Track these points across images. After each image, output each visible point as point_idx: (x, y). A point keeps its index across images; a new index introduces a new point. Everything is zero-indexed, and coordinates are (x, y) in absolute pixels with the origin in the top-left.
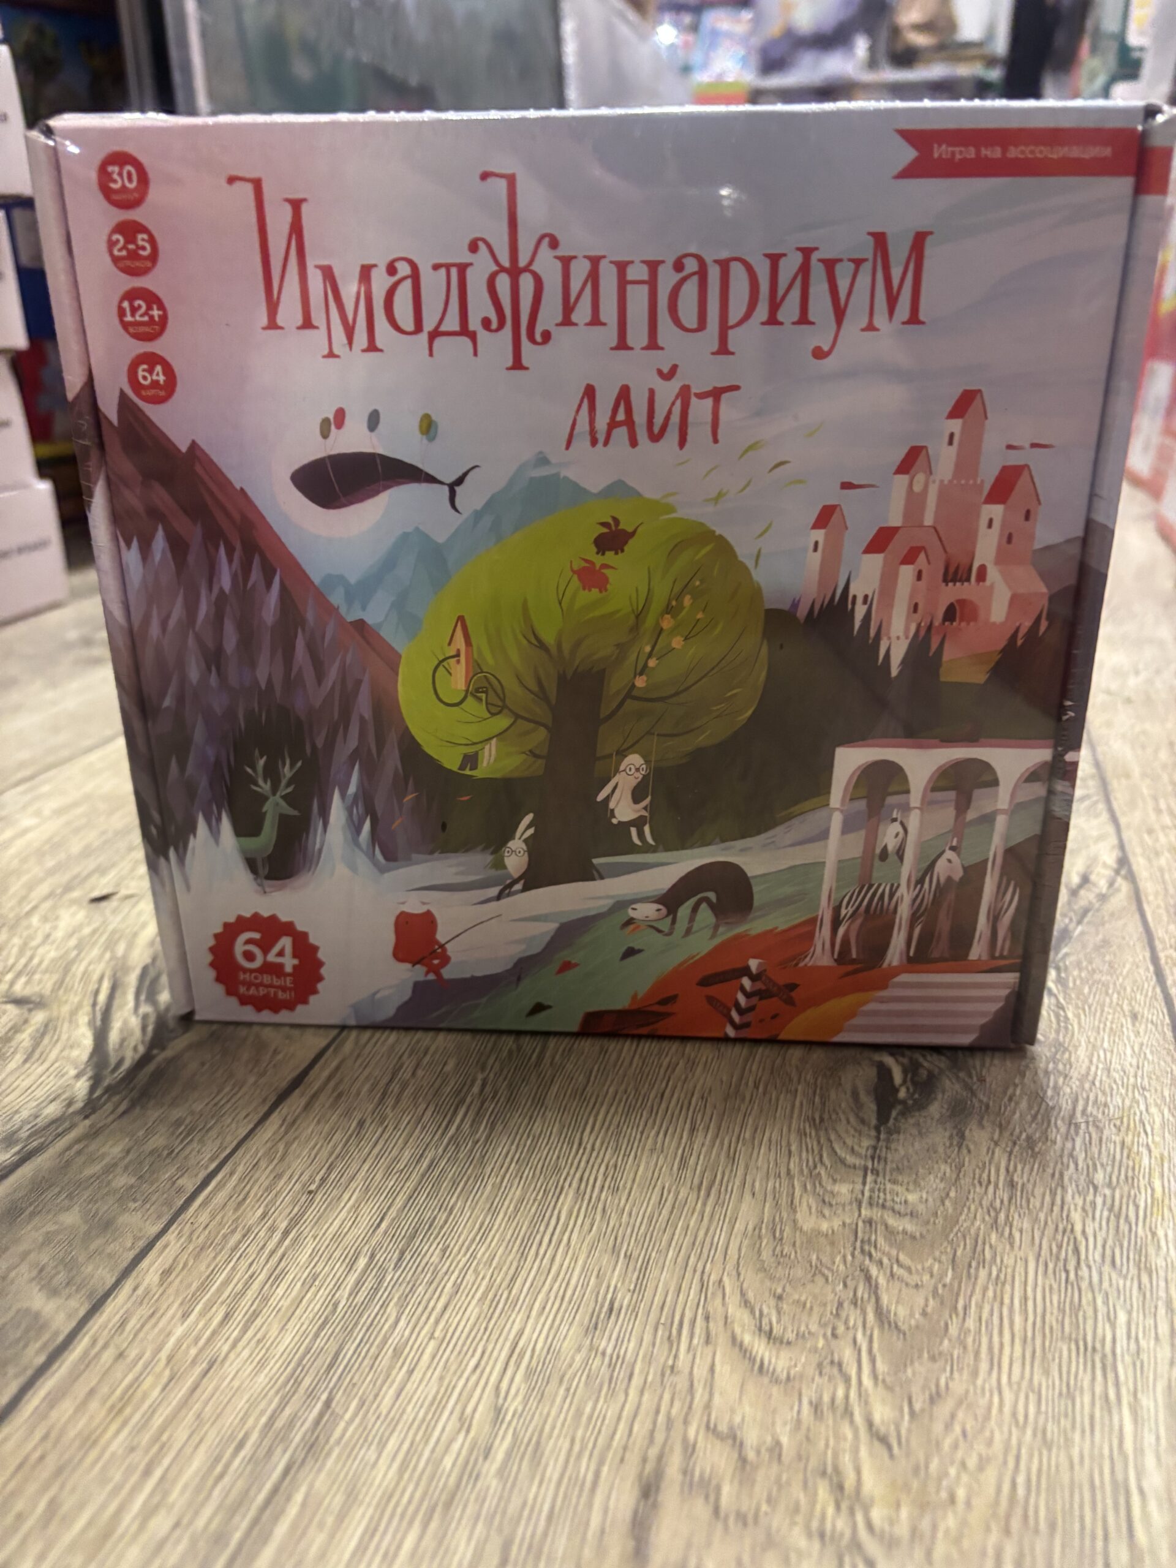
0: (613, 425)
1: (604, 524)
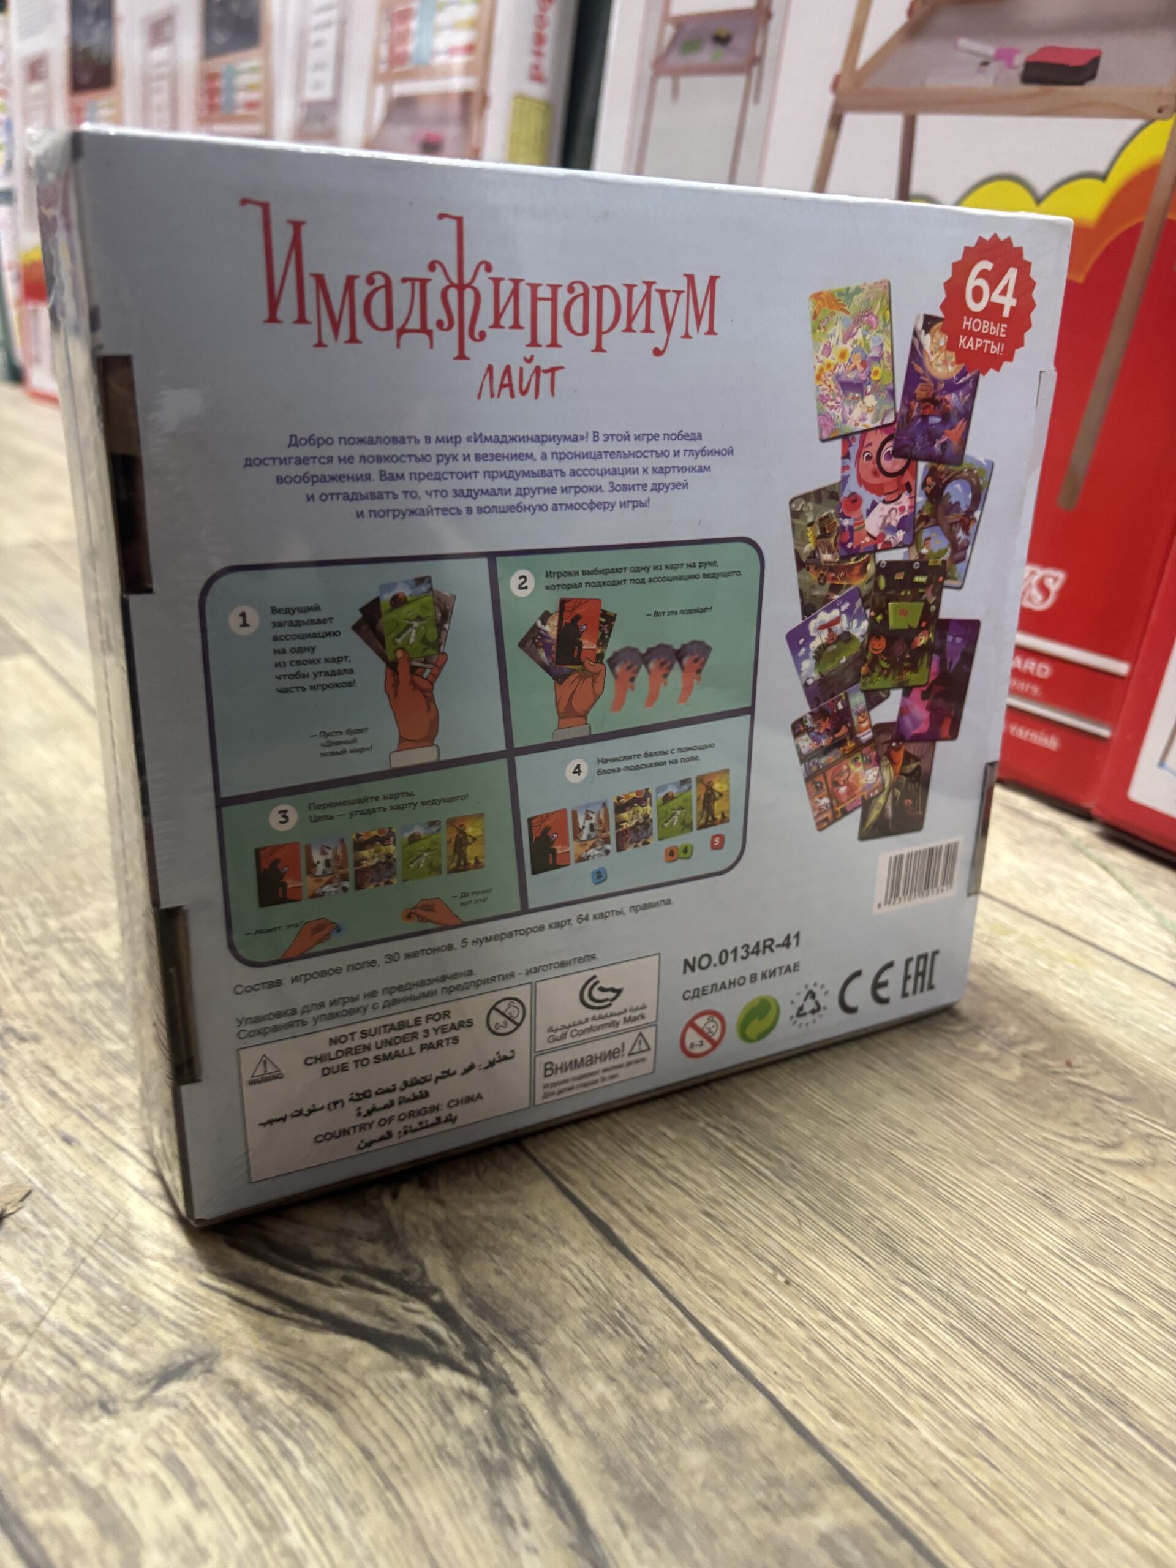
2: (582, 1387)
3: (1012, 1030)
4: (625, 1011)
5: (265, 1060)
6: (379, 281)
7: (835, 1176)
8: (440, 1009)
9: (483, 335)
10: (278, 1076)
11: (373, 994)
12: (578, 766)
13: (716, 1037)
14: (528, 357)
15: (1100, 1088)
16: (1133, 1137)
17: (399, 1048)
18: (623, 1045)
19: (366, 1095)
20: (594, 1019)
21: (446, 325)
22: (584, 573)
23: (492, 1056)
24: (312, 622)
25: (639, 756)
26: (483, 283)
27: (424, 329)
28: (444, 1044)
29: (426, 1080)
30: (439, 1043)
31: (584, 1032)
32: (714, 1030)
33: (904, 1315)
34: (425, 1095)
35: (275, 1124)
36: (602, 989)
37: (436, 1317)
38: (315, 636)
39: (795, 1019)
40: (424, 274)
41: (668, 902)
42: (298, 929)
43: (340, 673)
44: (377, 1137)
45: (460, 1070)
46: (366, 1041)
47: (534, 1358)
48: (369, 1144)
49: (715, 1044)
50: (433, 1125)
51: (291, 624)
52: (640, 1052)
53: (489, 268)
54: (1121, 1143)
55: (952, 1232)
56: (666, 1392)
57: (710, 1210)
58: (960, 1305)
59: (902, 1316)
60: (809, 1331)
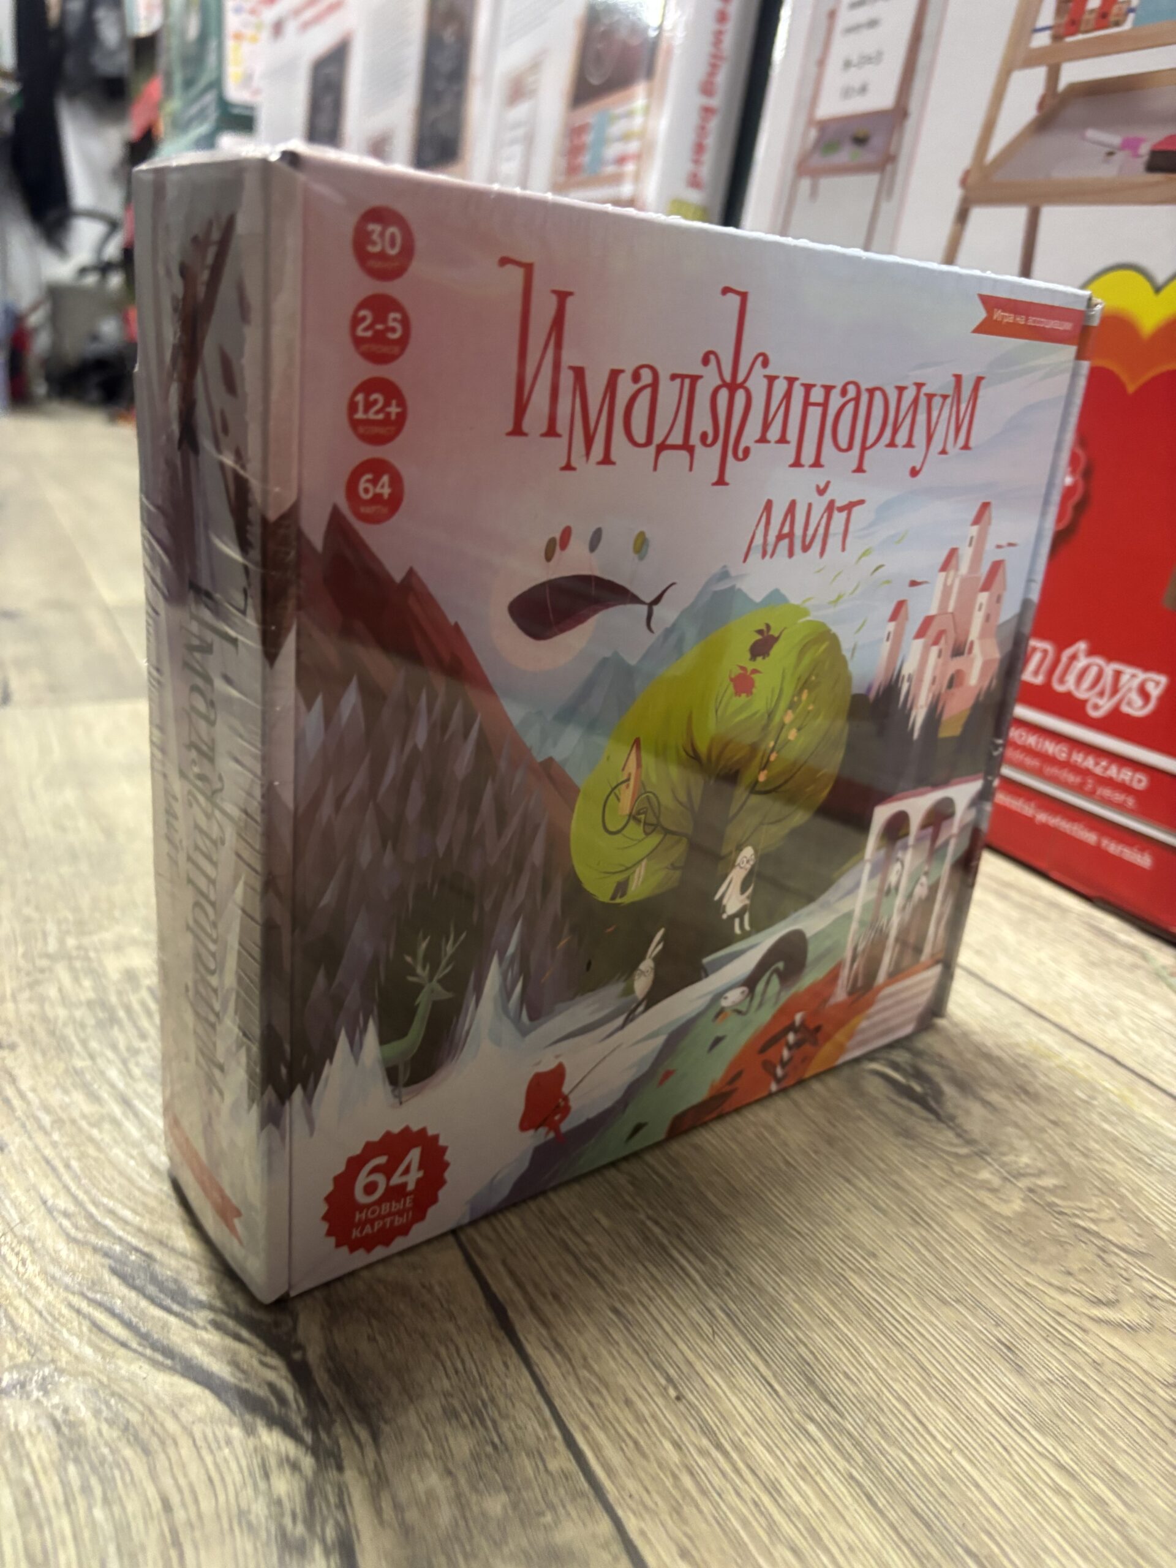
0: (780, 537)
1: (760, 632)
2: (415, 1476)
3: (1025, 1160)
7: (771, 1290)
15: (1110, 1237)
16: (1133, 1296)
33: (799, 1455)
37: (289, 1376)
47: (375, 1436)
54: (1117, 1301)
55: (885, 1372)
56: (504, 1498)
57: (618, 1306)
58: (869, 1455)
59: (797, 1457)
60: (685, 1455)
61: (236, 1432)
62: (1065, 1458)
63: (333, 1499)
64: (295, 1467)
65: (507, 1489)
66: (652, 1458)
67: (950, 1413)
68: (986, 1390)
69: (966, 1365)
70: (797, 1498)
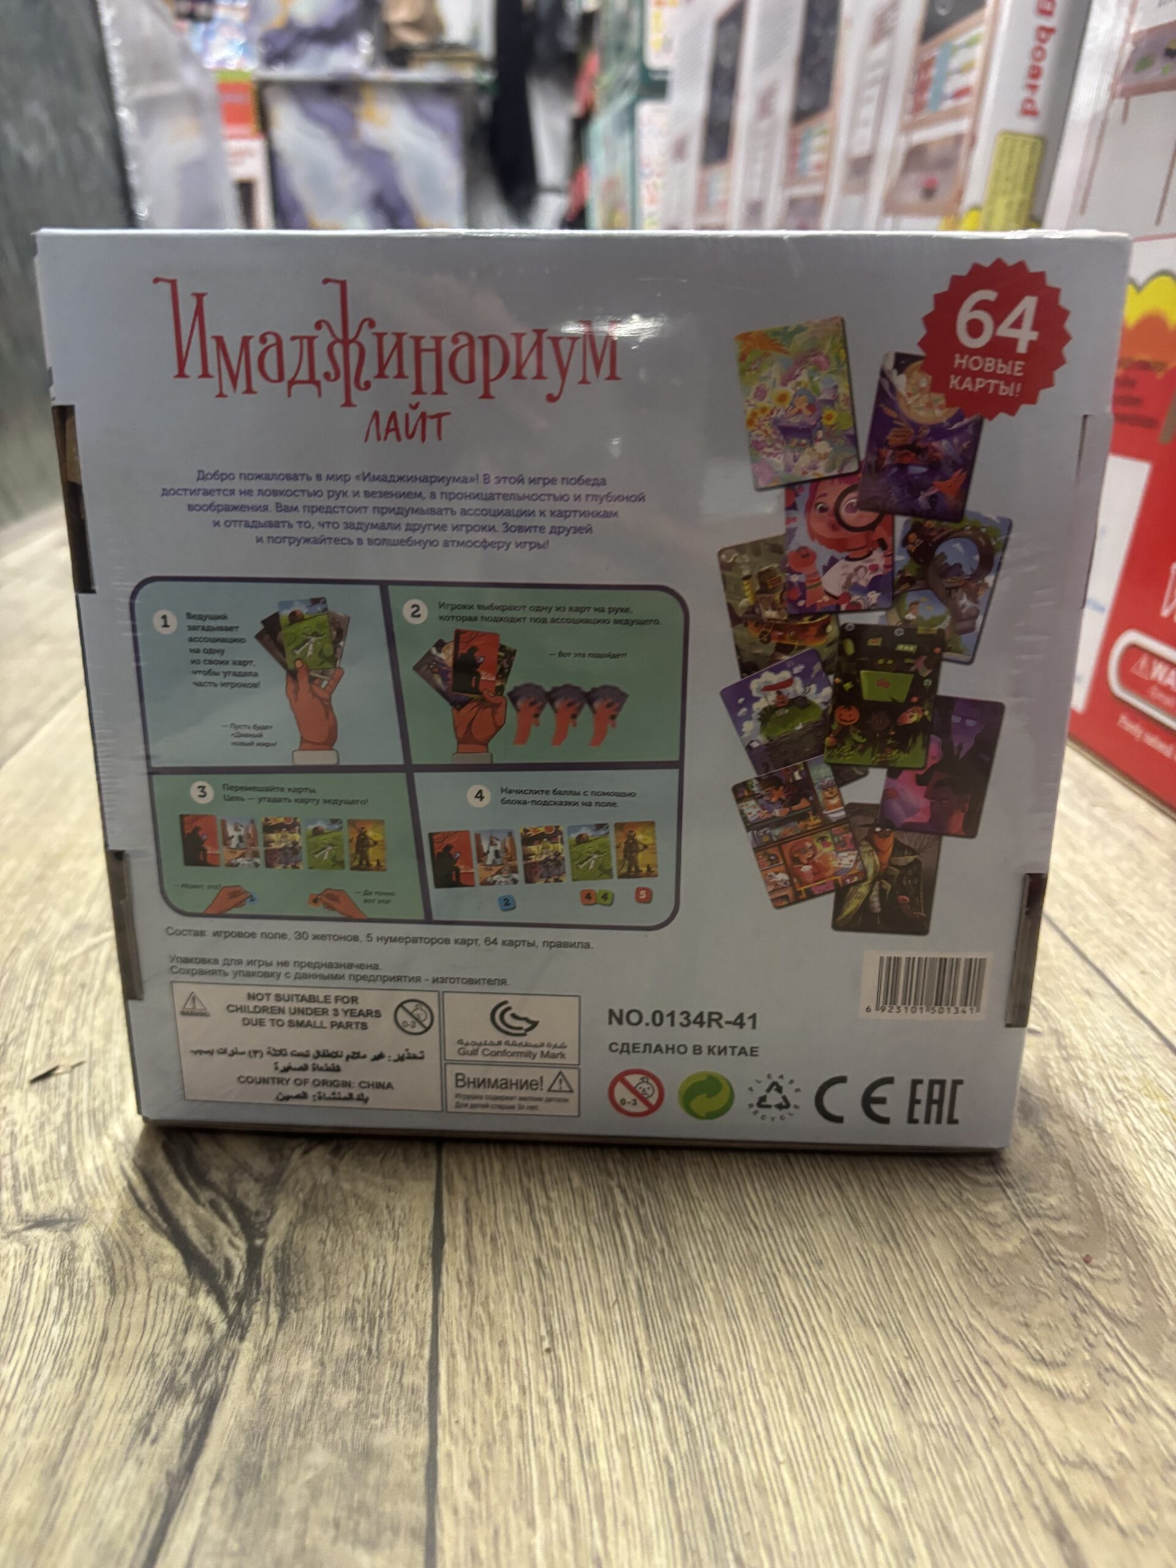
2: (294, 1360)
3: (1053, 1200)
4: (542, 1045)
5: (193, 998)
6: (271, 340)
8: (350, 993)
9: (368, 385)
10: (204, 1014)
11: (285, 964)
12: (480, 791)
13: (653, 1100)
14: (414, 404)
15: (1101, 1299)
16: (1086, 1363)
17: (312, 1018)
18: (541, 1078)
19: (281, 1053)
20: (507, 1043)
21: (333, 377)
22: (479, 607)
23: (402, 1052)
24: (220, 629)
25: (547, 792)
26: (367, 339)
27: (312, 380)
28: (354, 1026)
29: (336, 1055)
30: (349, 1025)
31: (496, 1054)
32: (650, 1092)
33: (629, 1426)
34: (337, 1069)
35: (204, 1056)
36: (514, 1016)
37: (244, 1259)
38: (223, 640)
39: (755, 1108)
40: (312, 332)
41: (587, 946)
42: (217, 891)
43: (245, 674)
44: (294, 1094)
45: (370, 1056)
46: (281, 1004)
47: (282, 1320)
48: (287, 1098)
49: (652, 1109)
50: (345, 1099)
51: (203, 629)
52: (560, 1091)
53: (372, 324)
54: (1064, 1364)
55: (761, 1374)
56: (353, 1395)
57: (544, 1260)
58: (695, 1443)
59: (626, 1428)
60: (525, 1401)
61: (182, 1291)
62: (898, 1501)
63: (223, 1361)
64: (210, 1329)
65: (359, 1389)
66: (495, 1395)
67: (803, 1429)
68: (855, 1416)
69: (850, 1388)
70: (603, 1464)
